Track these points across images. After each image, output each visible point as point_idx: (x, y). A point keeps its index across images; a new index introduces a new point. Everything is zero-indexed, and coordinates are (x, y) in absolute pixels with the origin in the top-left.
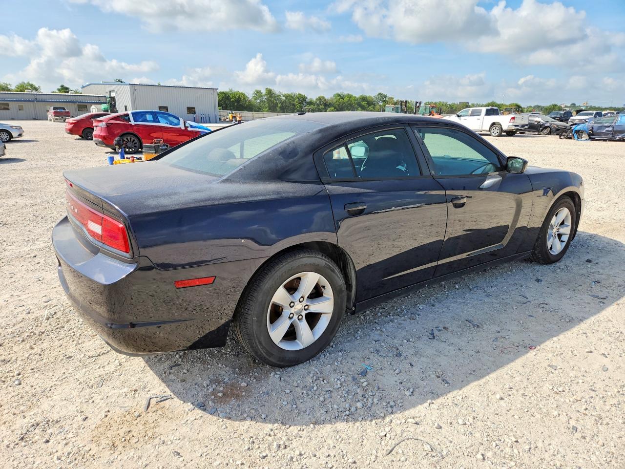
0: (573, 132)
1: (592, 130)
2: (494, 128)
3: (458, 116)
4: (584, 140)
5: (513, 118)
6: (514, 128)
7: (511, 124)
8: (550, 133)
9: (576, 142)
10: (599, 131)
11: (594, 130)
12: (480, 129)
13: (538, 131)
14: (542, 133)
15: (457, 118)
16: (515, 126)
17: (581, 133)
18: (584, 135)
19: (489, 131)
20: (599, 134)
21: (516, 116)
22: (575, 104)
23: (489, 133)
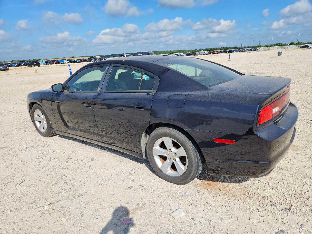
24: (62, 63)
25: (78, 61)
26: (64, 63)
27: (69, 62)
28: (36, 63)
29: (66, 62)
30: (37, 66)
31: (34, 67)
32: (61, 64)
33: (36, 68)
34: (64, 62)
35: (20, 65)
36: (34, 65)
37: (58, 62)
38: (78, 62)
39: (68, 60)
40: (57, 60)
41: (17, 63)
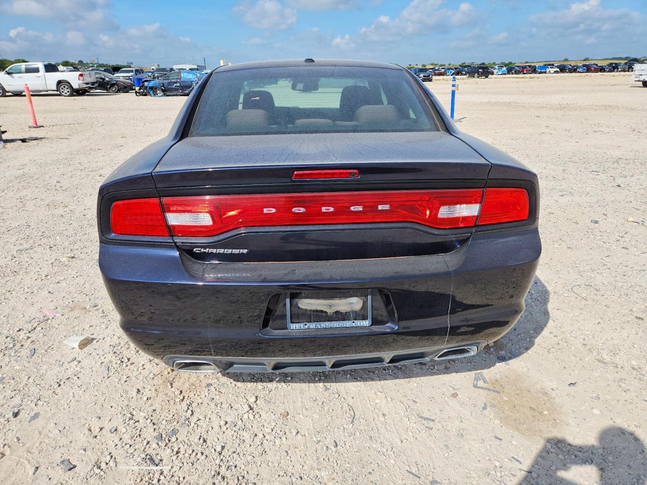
0: (148, 89)
1: (163, 86)
2: (62, 87)
3: (9, 73)
4: (160, 96)
5: (81, 75)
6: (85, 86)
7: (81, 82)
8: (118, 91)
9: (153, 98)
10: (169, 87)
11: (165, 86)
12: (45, 89)
13: (107, 89)
14: (110, 91)
15: (7, 75)
16: (87, 84)
17: (155, 89)
18: (158, 92)
19: (57, 91)
20: (171, 90)
21: (84, 73)
22: (82, 62)
23: (58, 93)
24: (541, 73)
25: (580, 70)
26: (545, 73)
27: (558, 70)
28: (484, 71)
29: (550, 69)
30: (483, 77)
31: (478, 77)
32: (539, 73)
33: (482, 80)
34: (548, 70)
35: (460, 74)
36: (478, 74)
37: (534, 70)
38: (579, 72)
39: (557, 67)
40: (533, 64)
41: (456, 69)
